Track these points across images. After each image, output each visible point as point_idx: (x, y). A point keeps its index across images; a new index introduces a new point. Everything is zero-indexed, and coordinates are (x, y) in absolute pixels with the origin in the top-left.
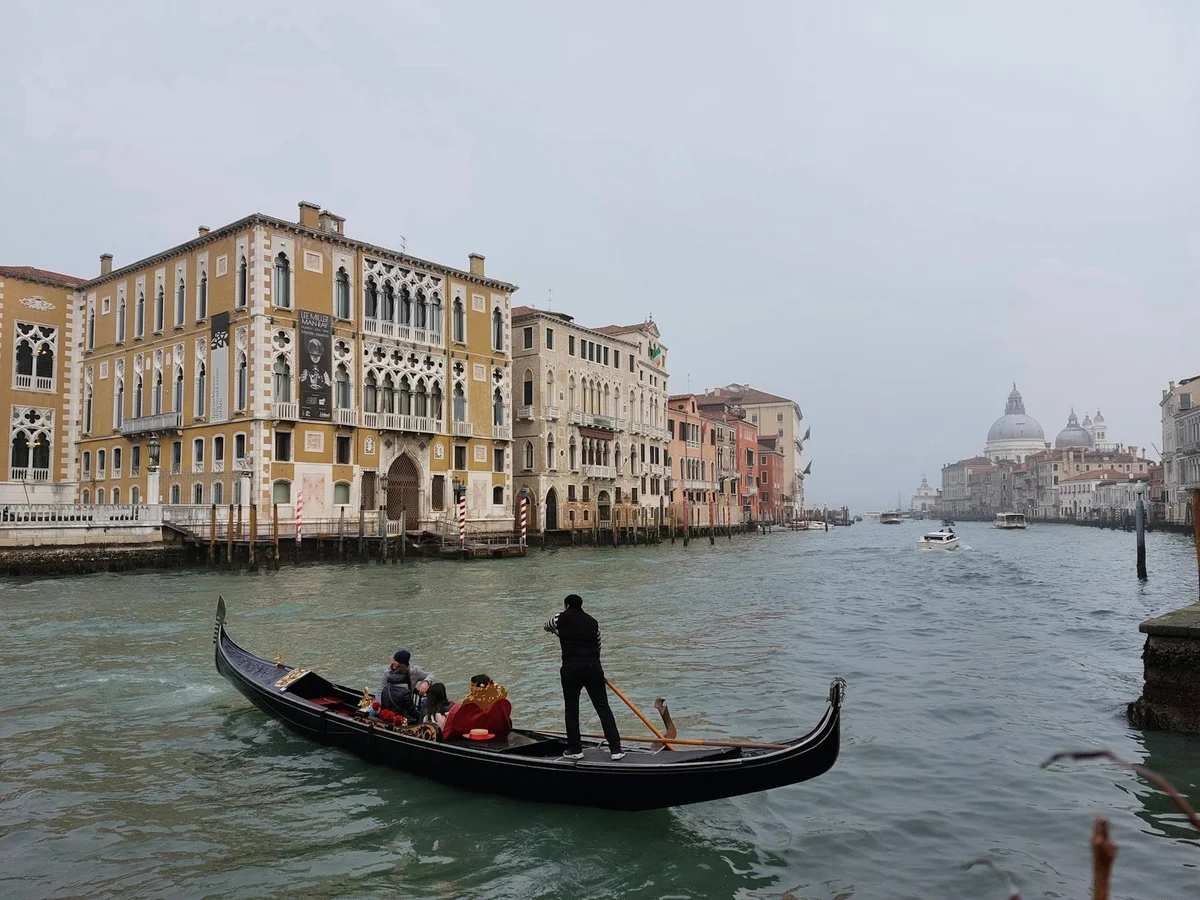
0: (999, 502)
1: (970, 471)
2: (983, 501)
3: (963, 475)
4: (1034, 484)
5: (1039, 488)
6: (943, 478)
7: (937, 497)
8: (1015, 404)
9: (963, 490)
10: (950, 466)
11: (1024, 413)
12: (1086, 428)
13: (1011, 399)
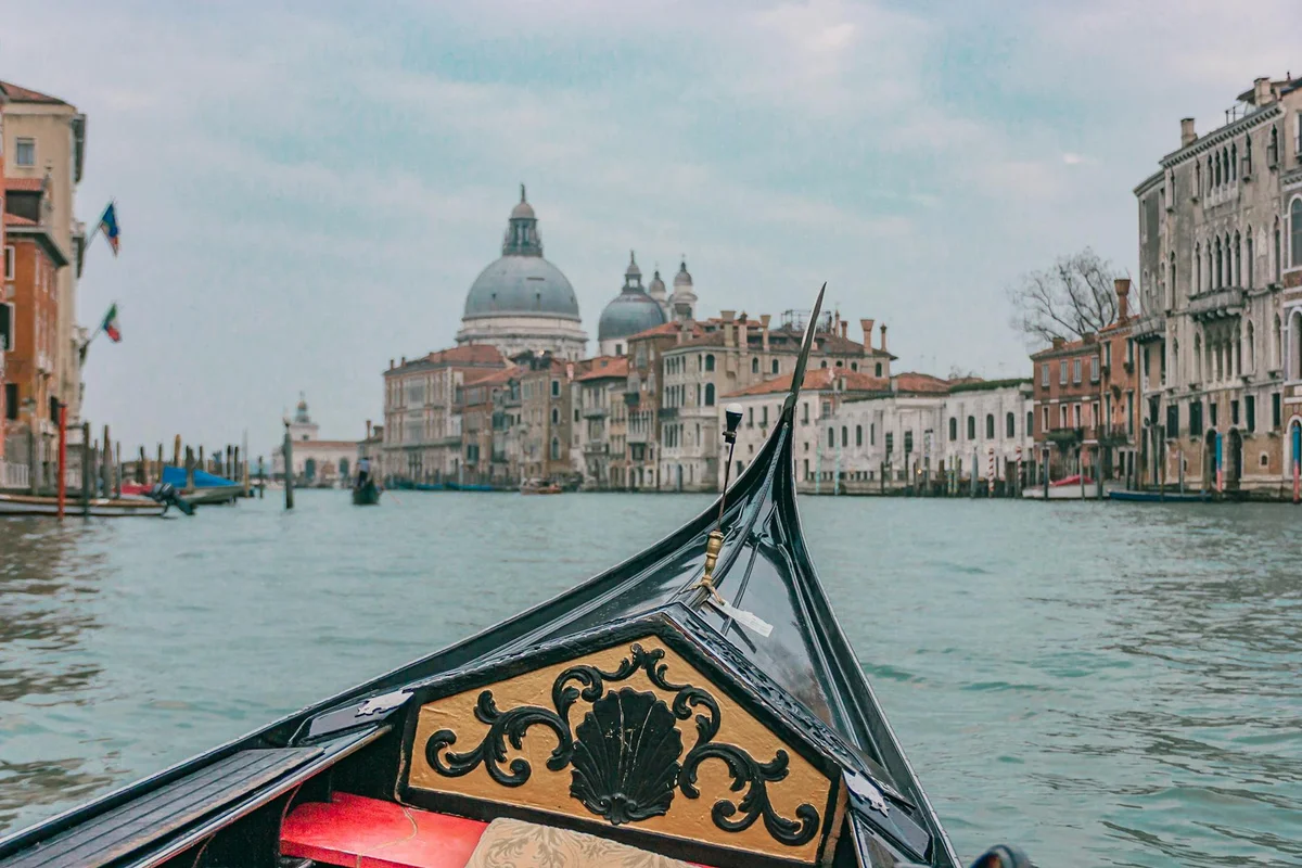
0: (541, 450)
1: (459, 377)
2: (498, 449)
3: (441, 387)
4: (646, 406)
5: (663, 413)
6: (389, 394)
7: (369, 441)
8: (523, 236)
9: (441, 424)
10: (408, 366)
11: (539, 253)
12: (657, 295)
13: (514, 222)
